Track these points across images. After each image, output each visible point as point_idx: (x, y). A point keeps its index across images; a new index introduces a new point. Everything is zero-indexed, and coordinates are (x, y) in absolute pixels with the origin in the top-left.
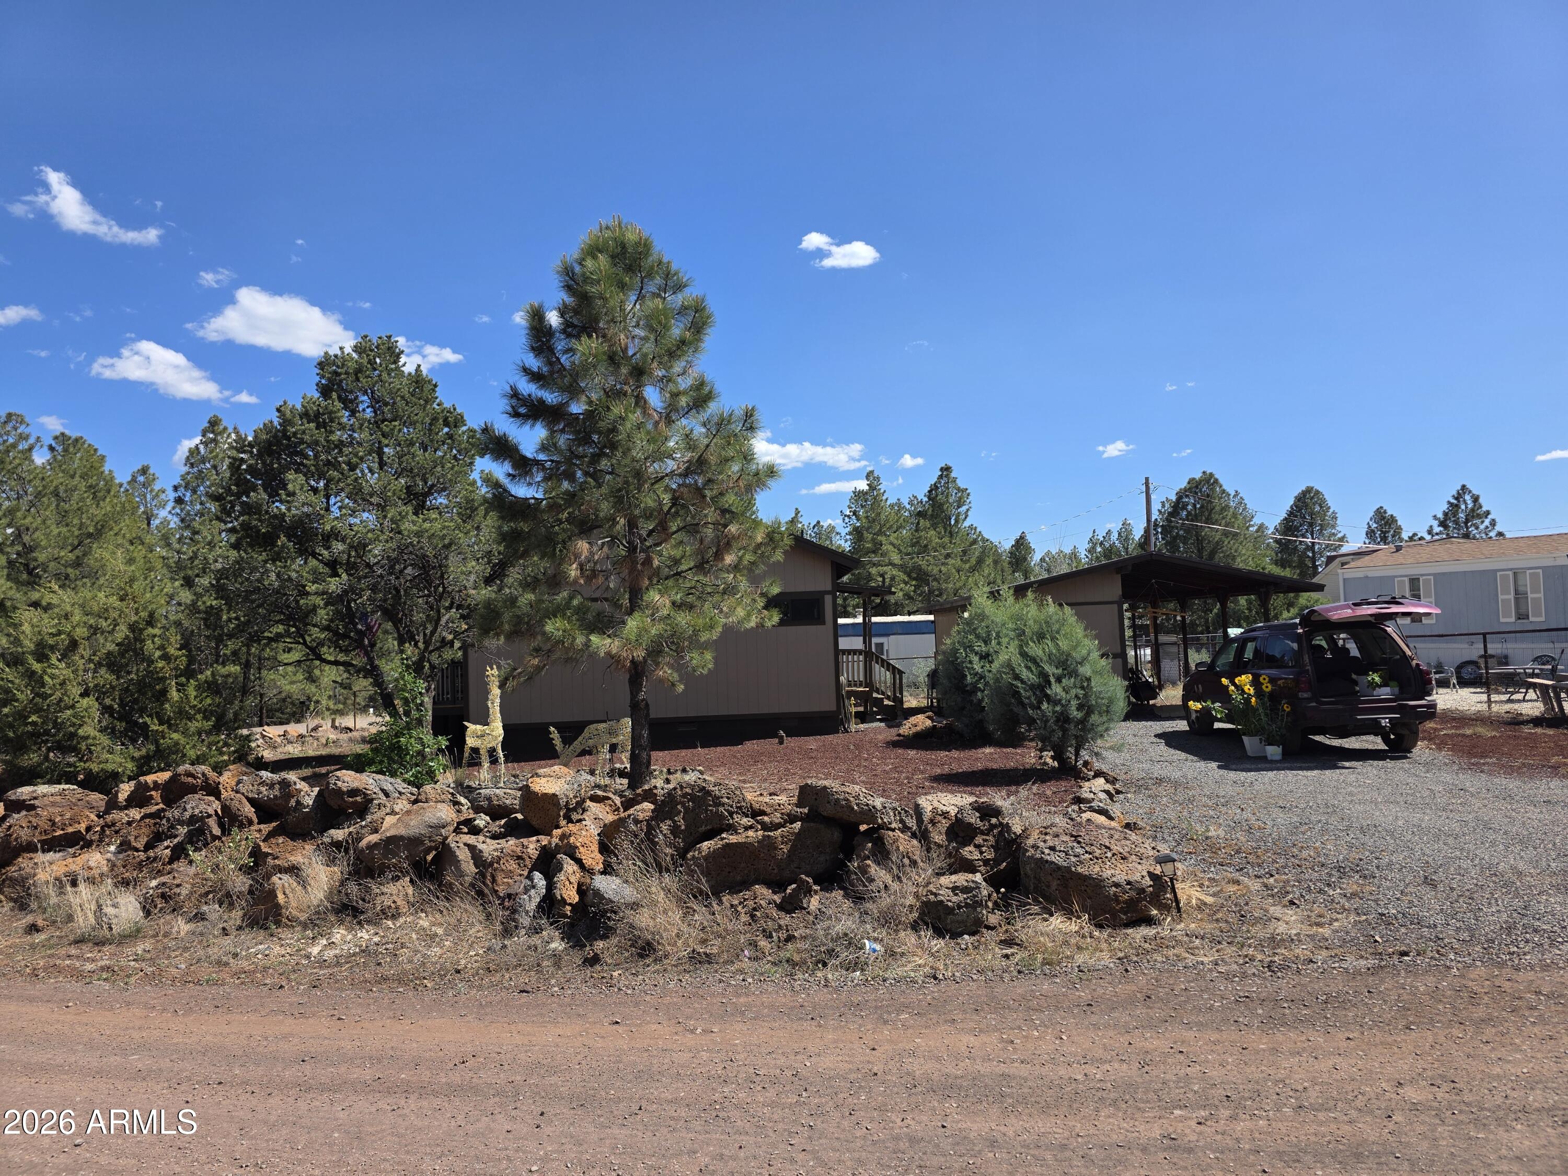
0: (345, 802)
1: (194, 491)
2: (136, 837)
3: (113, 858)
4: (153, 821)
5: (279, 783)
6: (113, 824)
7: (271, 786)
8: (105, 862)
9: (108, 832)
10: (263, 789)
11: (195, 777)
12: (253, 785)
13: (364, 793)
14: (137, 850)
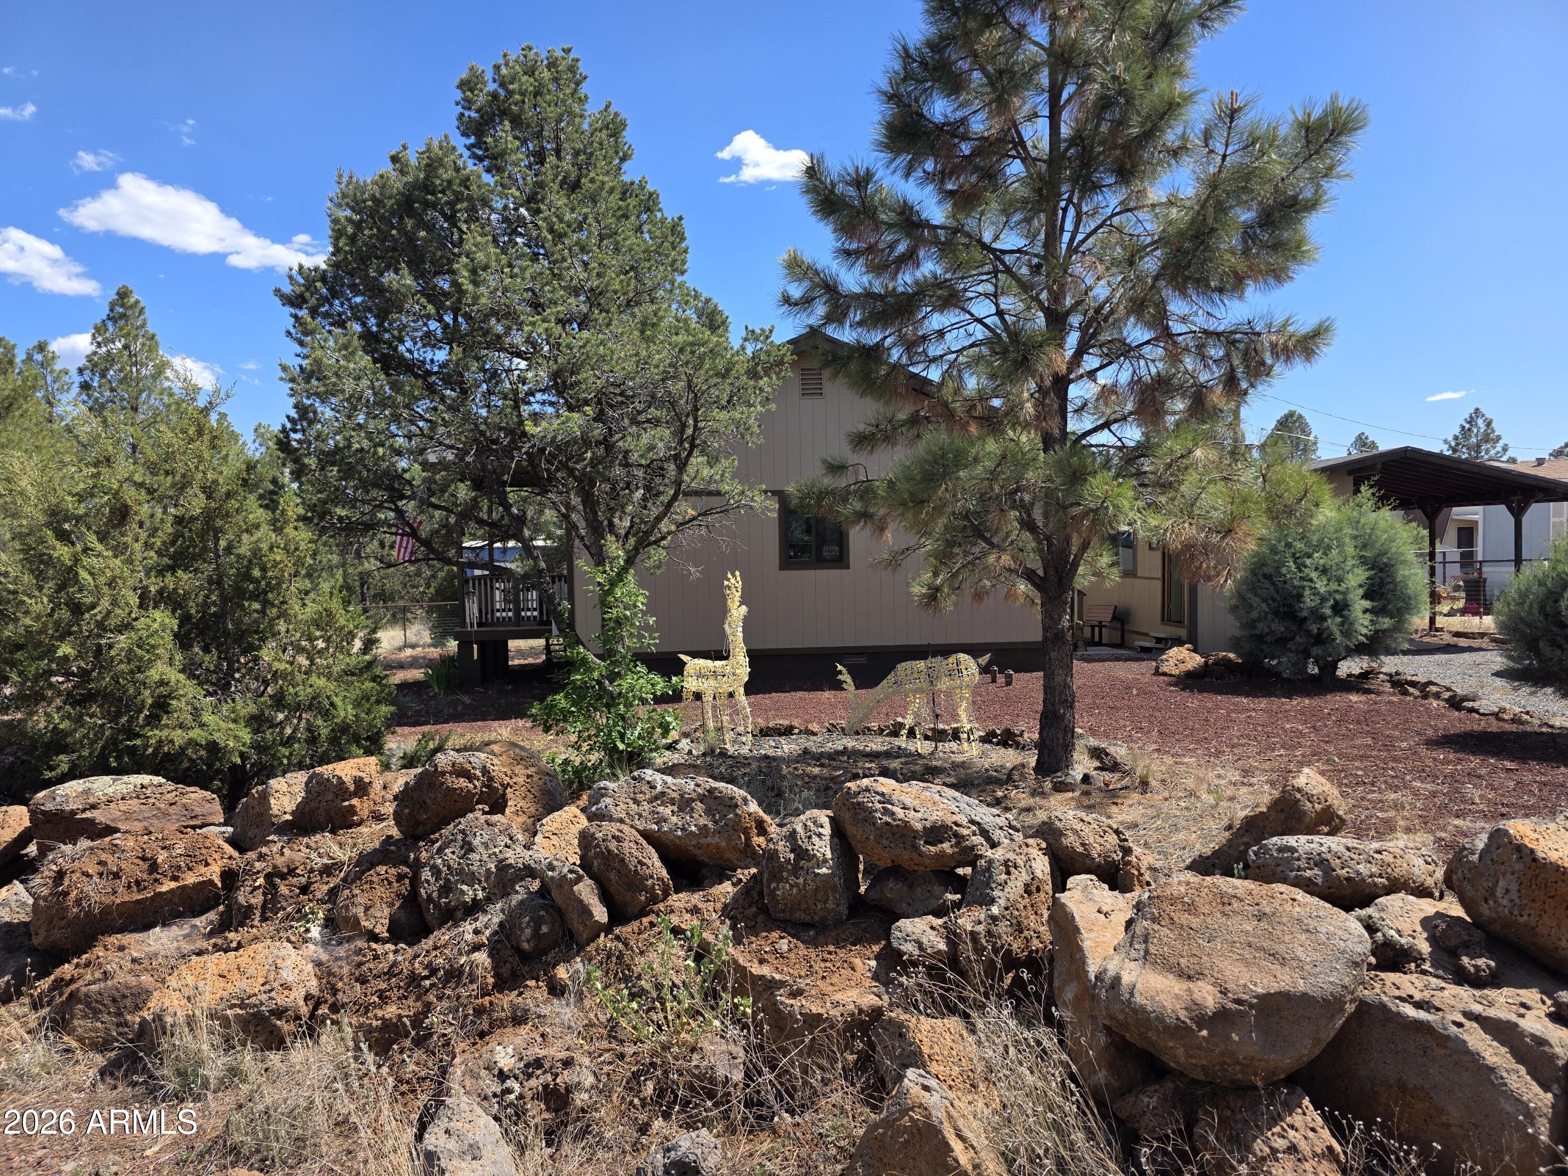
0: (921, 854)
1: (103, 376)
2: (367, 909)
3: (324, 957)
4: (393, 871)
5: (702, 798)
6: (292, 872)
7: (684, 804)
8: (310, 967)
9: (284, 890)
10: (666, 811)
11: (470, 777)
12: (637, 802)
13: (956, 835)
14: (374, 937)
